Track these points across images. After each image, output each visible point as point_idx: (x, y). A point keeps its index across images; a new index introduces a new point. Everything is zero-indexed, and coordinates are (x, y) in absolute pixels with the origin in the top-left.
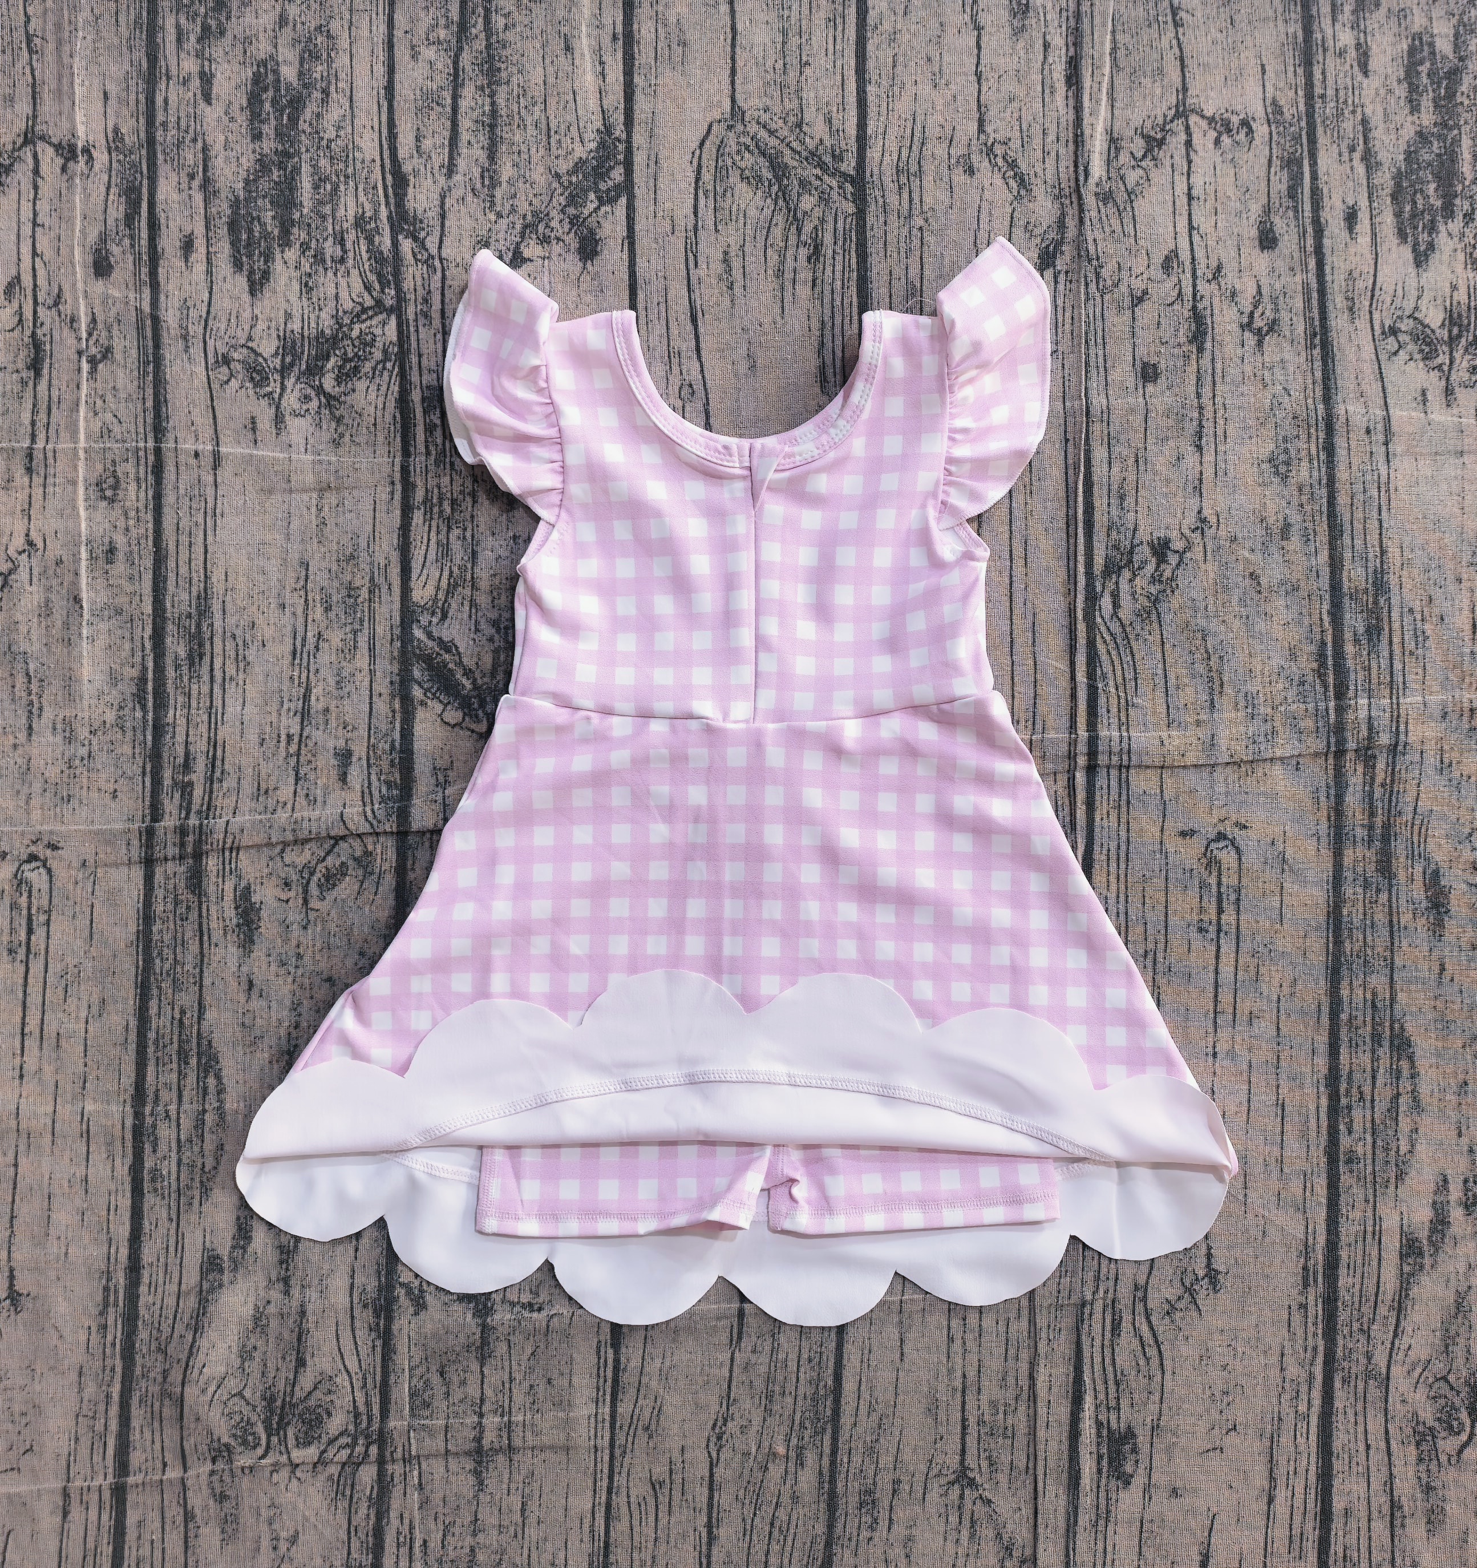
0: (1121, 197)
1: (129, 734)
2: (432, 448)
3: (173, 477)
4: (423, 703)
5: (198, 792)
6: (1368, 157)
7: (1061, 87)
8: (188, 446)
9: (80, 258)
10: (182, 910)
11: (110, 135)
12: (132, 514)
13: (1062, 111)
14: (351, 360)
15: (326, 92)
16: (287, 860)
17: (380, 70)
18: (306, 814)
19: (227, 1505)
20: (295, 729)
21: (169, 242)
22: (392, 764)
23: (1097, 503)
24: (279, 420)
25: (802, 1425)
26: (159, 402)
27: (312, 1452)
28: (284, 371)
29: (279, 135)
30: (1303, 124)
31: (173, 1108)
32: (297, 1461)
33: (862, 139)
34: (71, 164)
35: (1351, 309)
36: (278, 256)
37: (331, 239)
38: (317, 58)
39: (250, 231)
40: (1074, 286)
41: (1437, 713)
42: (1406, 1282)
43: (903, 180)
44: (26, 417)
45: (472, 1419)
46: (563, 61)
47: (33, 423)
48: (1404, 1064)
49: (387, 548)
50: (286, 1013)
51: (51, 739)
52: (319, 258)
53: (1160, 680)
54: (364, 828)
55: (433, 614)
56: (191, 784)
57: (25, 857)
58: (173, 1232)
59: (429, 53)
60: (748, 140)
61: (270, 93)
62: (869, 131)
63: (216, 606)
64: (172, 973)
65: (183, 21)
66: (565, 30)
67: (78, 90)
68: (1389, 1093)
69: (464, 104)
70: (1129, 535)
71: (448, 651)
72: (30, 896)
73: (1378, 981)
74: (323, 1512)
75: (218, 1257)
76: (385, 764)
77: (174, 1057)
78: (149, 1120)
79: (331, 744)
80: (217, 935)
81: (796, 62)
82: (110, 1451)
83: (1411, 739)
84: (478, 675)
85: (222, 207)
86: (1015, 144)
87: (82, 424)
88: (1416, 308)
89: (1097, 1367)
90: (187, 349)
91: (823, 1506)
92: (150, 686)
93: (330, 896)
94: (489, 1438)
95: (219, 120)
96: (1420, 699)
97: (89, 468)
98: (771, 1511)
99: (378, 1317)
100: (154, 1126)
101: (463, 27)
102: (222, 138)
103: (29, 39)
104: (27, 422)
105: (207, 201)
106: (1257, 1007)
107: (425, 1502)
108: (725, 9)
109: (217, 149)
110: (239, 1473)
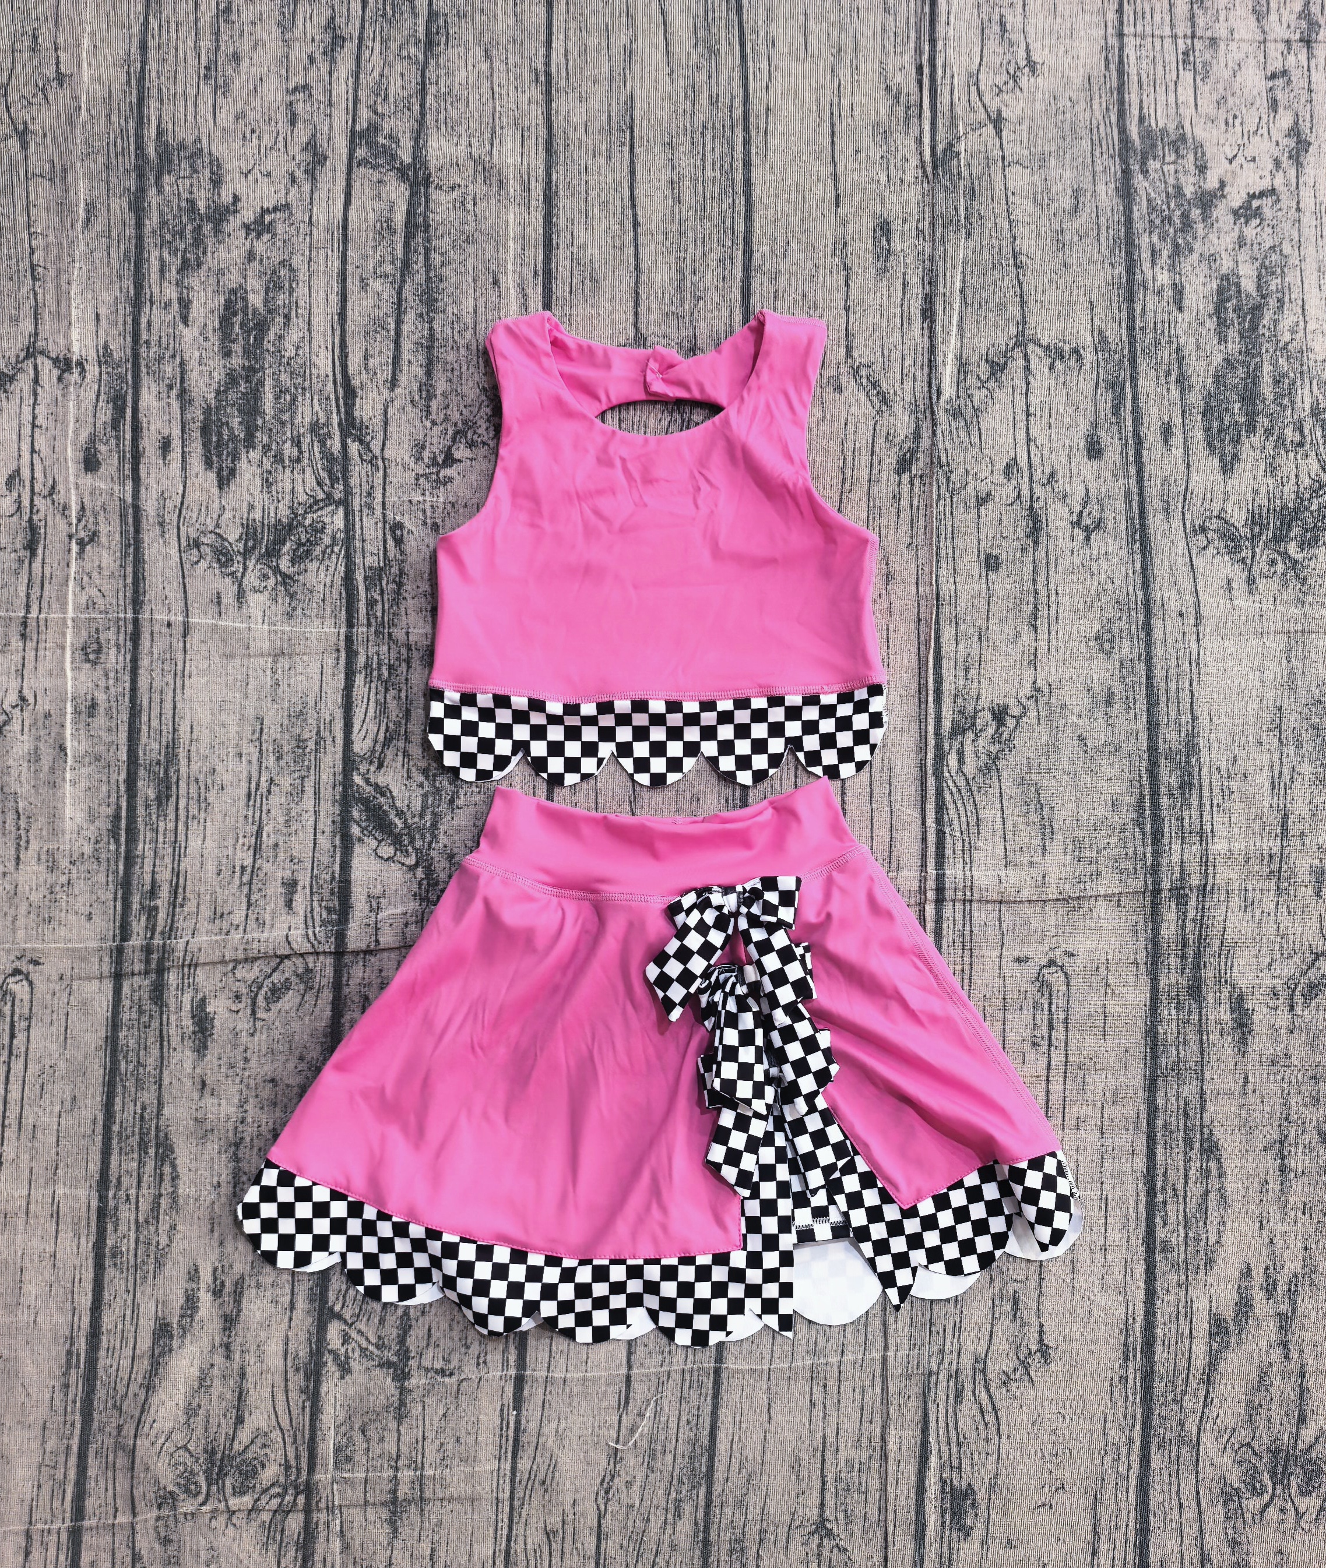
0: (968, 413)
1: (104, 865)
2: (372, 621)
3: (148, 644)
4: (360, 840)
5: (162, 916)
6: (1183, 382)
7: (917, 318)
8: (162, 617)
9: (72, 454)
10: (145, 1018)
11: (101, 352)
12: (112, 675)
13: (918, 340)
14: (304, 545)
15: (287, 317)
16: (239, 976)
17: (334, 298)
18: (256, 935)
19: (170, 1548)
20: (248, 862)
21: (149, 443)
22: (332, 893)
23: (945, 674)
24: (241, 595)
25: (680, 1481)
26: (138, 579)
27: (247, 1500)
28: (246, 554)
29: (247, 353)
30: (1127, 352)
31: (133, 1192)
32: (233, 1508)
34: (66, 375)
35: (1166, 510)
36: (243, 456)
37: (289, 443)
38: (281, 288)
39: (220, 434)
40: (928, 488)
41: (1243, 859)
42: (1214, 1358)
44: (22, 589)
45: (390, 1473)
46: (492, 294)
47: (28, 595)
48: (1213, 1165)
49: (332, 706)
50: (234, 1110)
51: (36, 868)
52: (278, 458)
53: (999, 827)
54: (307, 948)
55: (371, 763)
56: (156, 908)
57: (10, 971)
58: (130, 1302)
59: (377, 285)
61: (240, 317)
63: (182, 754)
64: (136, 1074)
65: (165, 254)
66: (493, 267)
67: (74, 312)
68: (1199, 1190)
69: (406, 328)
70: (973, 701)
71: (383, 795)
72: (13, 1005)
73: (1190, 1091)
74: (255, 1555)
75: (168, 1325)
76: (326, 892)
77: (136, 1148)
78: (112, 1203)
79: (279, 874)
80: (175, 1041)
81: (691, 297)
82: (69, 1497)
83: (1219, 880)
84: (409, 816)
85: (196, 413)
86: (878, 367)
87: (70, 597)
88: (1223, 510)
89: (943, 1431)
90: (163, 534)
91: (698, 1553)
92: (123, 823)
93: (276, 1007)
94: (403, 1490)
95: (195, 339)
96: (1226, 845)
97: (76, 635)
98: (651, 1557)
99: (308, 1380)
100: (116, 1208)
101: (406, 264)
102: (197, 354)
103: (33, 267)
104: (23, 595)
105: (182, 409)
106: (1084, 1112)
107: (346, 1548)
108: (629, 251)
109: (193, 364)
110: (181, 1518)
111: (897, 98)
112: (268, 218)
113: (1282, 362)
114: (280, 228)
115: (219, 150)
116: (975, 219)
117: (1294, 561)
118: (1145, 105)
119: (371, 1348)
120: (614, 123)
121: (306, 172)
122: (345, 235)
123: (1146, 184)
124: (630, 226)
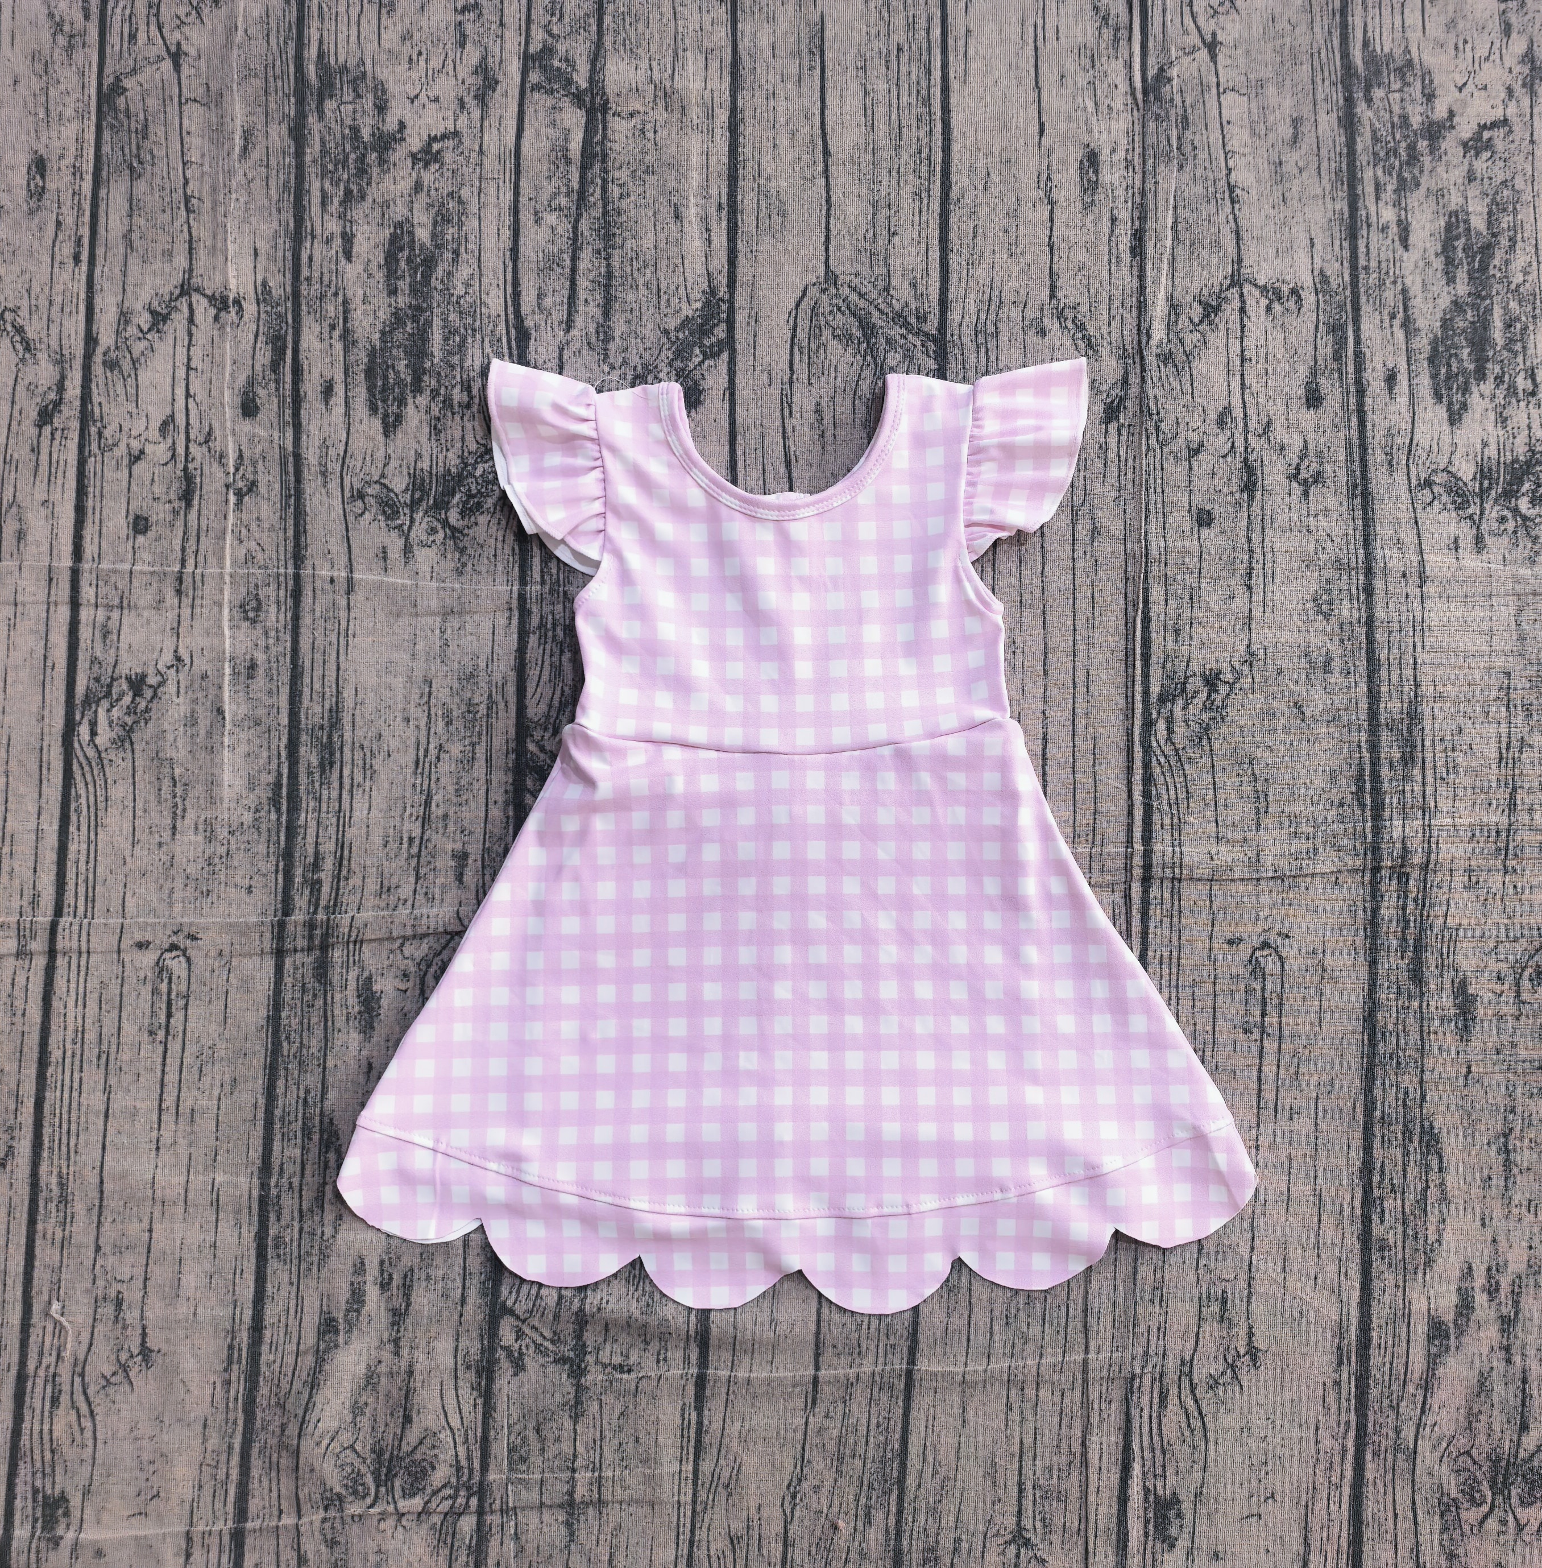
0: (1180, 358)
1: (264, 835)
2: (547, 578)
3: (310, 600)
5: (326, 889)
6: (1408, 325)
7: (1126, 257)
8: (324, 572)
9: (230, 399)
10: (308, 997)
11: (259, 289)
12: (272, 634)
13: (1127, 280)
14: (474, 496)
15: (456, 253)
16: (407, 953)
17: (506, 233)
18: (425, 911)
19: (337, 1550)
20: (416, 833)
21: (311, 387)
23: (1154, 637)
24: (407, 550)
25: (871, 1487)
26: (299, 531)
27: (417, 1503)
28: (414, 505)
29: (413, 290)
30: (1348, 293)
31: (296, 1180)
32: (402, 1510)
33: (944, 303)
34: (223, 314)
35: (1390, 463)
36: (410, 401)
37: (458, 387)
38: (449, 221)
39: (385, 378)
40: (1136, 438)
41: (1466, 835)
42: (1432, 1363)
43: (981, 340)
44: (178, 542)
45: (565, 1474)
46: (672, 228)
47: (183, 549)
48: (1432, 1159)
49: (504, 668)
51: (193, 838)
52: (447, 404)
53: (1210, 800)
55: (546, 729)
56: (319, 881)
57: (166, 946)
58: (293, 1295)
59: (551, 219)
60: (840, 303)
61: (406, 253)
62: (951, 296)
63: (347, 719)
64: (299, 1056)
66: (675, 199)
67: (230, 246)
68: (1417, 1185)
69: (582, 265)
70: (1183, 666)
72: (170, 982)
73: (1409, 1081)
74: (426, 1558)
75: (334, 1319)
77: (299, 1134)
78: (274, 1191)
79: (449, 847)
80: (340, 1021)
81: (885, 232)
82: (231, 1498)
83: (1441, 857)
85: (361, 355)
86: (1084, 309)
87: (228, 551)
88: (1450, 463)
89: (1146, 1438)
90: (325, 484)
91: (889, 1562)
92: (284, 791)
94: (581, 1491)
95: (358, 276)
96: (1449, 820)
97: (234, 591)
99: (480, 1377)
100: (279, 1197)
101: (582, 195)
102: (361, 292)
103: (187, 200)
104: (178, 548)
105: (346, 350)
106: (1297, 1103)
107: (520, 1551)
108: (821, 182)
109: (357, 302)
110: (349, 1520)
111: (1105, 19)
112: (436, 147)
113: (1513, 305)
114: (448, 157)
115: (383, 73)
116: (1188, 149)
117: (1525, 518)
118: (1370, 29)
119: (547, 1344)
120: (803, 46)
121: (476, 97)
122: (517, 165)
123: (1370, 113)
124: (820, 157)
